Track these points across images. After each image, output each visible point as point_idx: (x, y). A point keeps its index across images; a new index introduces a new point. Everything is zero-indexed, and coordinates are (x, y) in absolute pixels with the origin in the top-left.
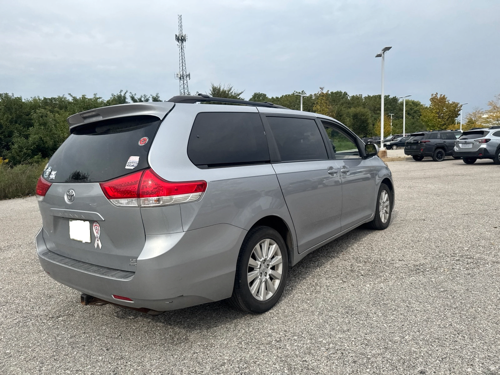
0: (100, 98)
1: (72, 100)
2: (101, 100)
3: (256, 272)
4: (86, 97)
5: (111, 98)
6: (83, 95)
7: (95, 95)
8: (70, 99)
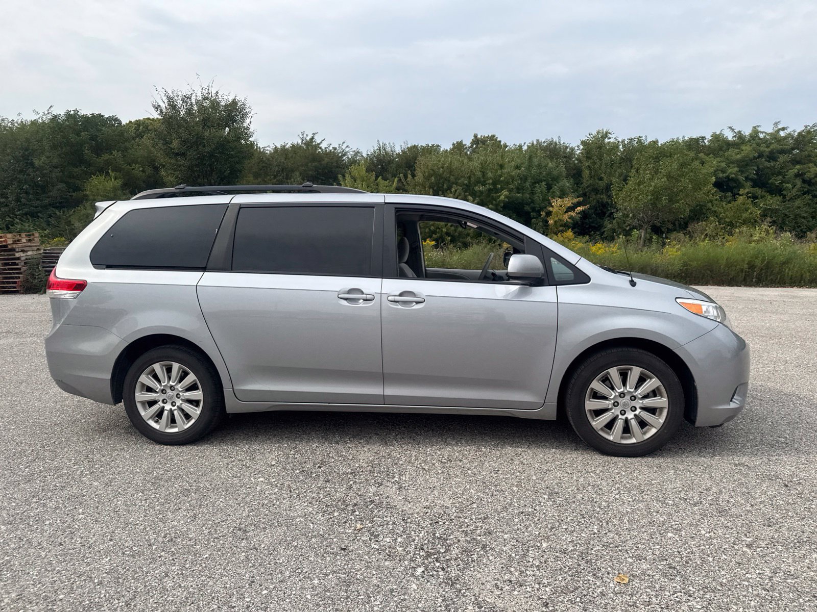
0: (783, 129)
1: (733, 137)
2: (786, 132)
3: (155, 395)
4: (760, 129)
5: (806, 127)
6: (755, 127)
7: (776, 124)
8: (730, 136)
